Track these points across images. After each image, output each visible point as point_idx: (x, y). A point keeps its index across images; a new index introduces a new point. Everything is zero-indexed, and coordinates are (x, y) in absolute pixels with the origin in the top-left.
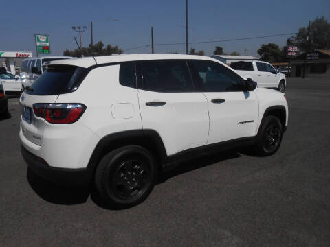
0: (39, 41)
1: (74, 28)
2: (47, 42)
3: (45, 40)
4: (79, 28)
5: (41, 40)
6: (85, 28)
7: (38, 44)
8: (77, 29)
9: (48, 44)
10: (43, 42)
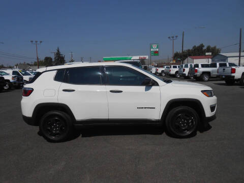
0: (152, 48)
1: (169, 38)
2: (157, 48)
3: (156, 47)
4: (173, 37)
5: (153, 47)
6: (176, 37)
7: (152, 50)
8: (172, 39)
9: (158, 50)
10: (155, 48)
